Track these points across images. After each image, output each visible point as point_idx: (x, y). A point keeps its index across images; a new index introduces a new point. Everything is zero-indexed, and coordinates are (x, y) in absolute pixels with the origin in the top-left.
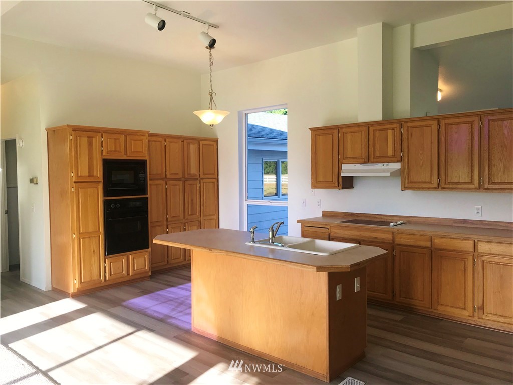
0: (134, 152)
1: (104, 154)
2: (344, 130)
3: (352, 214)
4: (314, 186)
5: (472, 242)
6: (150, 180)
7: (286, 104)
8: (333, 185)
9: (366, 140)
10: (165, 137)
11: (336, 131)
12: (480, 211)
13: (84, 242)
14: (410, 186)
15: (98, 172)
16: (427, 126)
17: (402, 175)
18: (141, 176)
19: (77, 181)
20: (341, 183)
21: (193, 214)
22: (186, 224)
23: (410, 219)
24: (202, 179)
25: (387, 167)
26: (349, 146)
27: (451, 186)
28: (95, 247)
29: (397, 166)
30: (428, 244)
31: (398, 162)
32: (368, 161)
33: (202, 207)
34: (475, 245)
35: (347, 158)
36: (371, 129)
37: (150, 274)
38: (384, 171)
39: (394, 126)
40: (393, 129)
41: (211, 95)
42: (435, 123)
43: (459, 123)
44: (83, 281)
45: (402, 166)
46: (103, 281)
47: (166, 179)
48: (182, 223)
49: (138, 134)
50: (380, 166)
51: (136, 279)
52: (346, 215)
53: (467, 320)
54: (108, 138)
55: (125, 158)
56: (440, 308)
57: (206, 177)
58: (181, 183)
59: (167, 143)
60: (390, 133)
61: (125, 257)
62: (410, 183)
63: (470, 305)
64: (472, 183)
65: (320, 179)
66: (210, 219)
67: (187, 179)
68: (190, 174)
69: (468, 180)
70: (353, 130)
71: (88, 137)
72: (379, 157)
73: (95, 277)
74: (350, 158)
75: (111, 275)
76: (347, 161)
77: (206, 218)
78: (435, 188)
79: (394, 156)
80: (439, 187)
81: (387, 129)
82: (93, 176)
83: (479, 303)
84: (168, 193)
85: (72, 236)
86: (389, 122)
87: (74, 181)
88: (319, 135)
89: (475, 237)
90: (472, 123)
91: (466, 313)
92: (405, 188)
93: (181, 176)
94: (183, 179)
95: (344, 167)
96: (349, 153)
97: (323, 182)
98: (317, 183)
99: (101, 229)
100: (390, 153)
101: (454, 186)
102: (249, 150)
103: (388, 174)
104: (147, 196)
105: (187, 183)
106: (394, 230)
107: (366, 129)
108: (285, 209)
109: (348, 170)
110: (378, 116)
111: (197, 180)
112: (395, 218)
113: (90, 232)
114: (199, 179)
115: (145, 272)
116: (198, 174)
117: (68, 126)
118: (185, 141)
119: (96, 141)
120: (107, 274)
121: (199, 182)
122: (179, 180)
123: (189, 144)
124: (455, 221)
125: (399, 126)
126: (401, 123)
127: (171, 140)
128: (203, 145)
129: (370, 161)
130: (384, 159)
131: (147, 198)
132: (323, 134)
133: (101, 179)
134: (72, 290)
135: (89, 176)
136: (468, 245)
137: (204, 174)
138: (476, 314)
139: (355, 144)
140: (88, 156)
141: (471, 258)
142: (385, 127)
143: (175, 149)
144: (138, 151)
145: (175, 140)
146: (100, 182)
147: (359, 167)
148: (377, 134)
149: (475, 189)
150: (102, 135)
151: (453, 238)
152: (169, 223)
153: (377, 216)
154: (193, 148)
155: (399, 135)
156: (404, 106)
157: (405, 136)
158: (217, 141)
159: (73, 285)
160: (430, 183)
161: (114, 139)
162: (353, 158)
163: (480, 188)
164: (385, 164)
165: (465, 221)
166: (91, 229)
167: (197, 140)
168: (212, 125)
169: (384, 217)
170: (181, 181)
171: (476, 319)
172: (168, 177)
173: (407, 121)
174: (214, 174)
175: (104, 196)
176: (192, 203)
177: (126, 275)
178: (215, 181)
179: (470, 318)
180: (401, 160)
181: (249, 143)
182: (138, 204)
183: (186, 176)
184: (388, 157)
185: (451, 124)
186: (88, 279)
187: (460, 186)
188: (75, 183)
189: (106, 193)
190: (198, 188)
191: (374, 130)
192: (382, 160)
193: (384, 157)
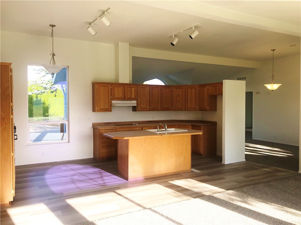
4: (98, 111)
8: (108, 109)
9: (124, 91)
14: (140, 109)
16: (145, 88)
17: (137, 105)
20: (112, 109)
26: (116, 94)
27: (153, 109)
29: (135, 102)
31: (136, 100)
32: (124, 99)
35: (115, 98)
36: (126, 86)
38: (130, 104)
39: (135, 86)
40: (134, 87)
42: (148, 87)
45: (137, 102)
50: (128, 102)
60: (133, 89)
65: (102, 107)
74: (116, 98)
80: (149, 110)
81: (132, 87)
86: (133, 85)
88: (101, 86)
90: (158, 88)
92: (138, 111)
95: (113, 102)
96: (116, 96)
97: (103, 109)
98: (100, 109)
100: (133, 97)
107: (124, 86)
109: (115, 103)
124: (147, 121)
126: (137, 85)
130: (131, 99)
132: (103, 86)
139: (118, 92)
147: (120, 102)
148: (128, 89)
149: (160, 110)
155: (136, 90)
157: (138, 90)
160: (147, 108)
162: (118, 98)
173: (139, 85)
180: (137, 100)
184: (132, 98)
185: (153, 88)
187: (155, 109)
192: (130, 99)
193: (131, 98)
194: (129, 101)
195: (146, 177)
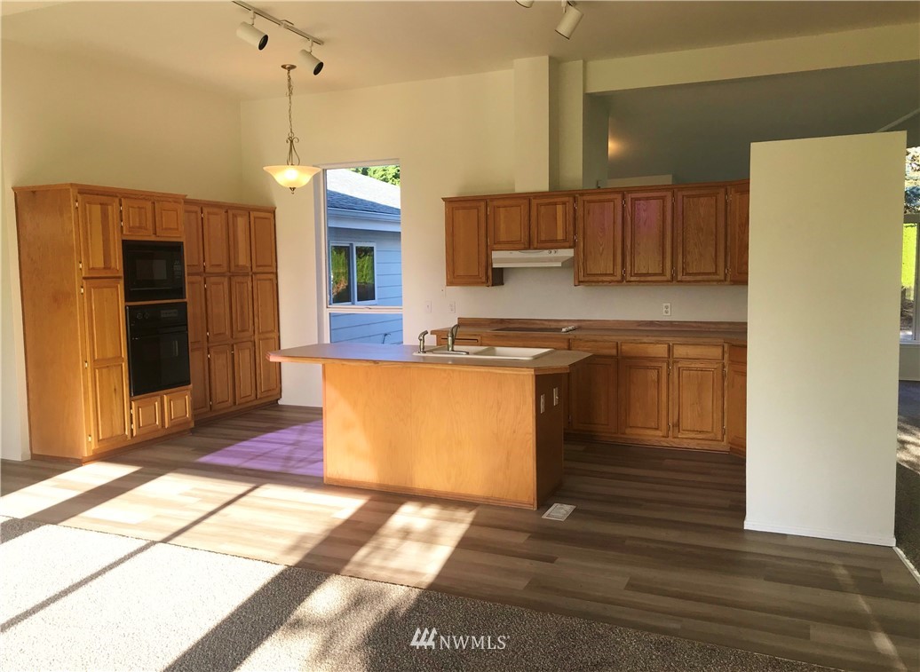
0: (166, 229)
1: (124, 232)
2: (495, 203)
3: (502, 321)
4: (450, 283)
5: (666, 346)
6: (189, 274)
7: (398, 159)
8: (479, 280)
9: (527, 218)
10: (202, 205)
11: (483, 204)
12: (669, 309)
13: (101, 375)
14: (587, 279)
15: (117, 263)
16: (609, 201)
17: (576, 266)
18: (177, 267)
19: (87, 276)
20: (491, 278)
21: (243, 331)
22: (235, 346)
23: (583, 324)
24: (255, 273)
25: (555, 255)
26: (502, 226)
27: (638, 279)
28: (116, 381)
29: (569, 253)
30: (614, 352)
31: (570, 247)
32: (529, 245)
33: (256, 319)
34: (670, 350)
35: (499, 243)
36: (534, 202)
37: (192, 425)
38: (551, 260)
39: (564, 199)
40: (564, 203)
41: (292, 142)
42: (619, 197)
43: (648, 199)
44: (101, 438)
45: (576, 253)
46: (129, 438)
47: (204, 273)
48: (228, 344)
49: (170, 200)
50: (545, 254)
51: (173, 434)
52: (493, 323)
53: (659, 442)
54: (129, 207)
55: (153, 238)
56: (628, 431)
57: (261, 269)
58: (226, 279)
59: (205, 215)
60: (560, 208)
61: (159, 398)
62: (584, 275)
63: (664, 422)
64: (663, 274)
65: (460, 272)
66: (267, 339)
67: (233, 273)
68: (238, 266)
69: (659, 270)
70: (507, 202)
71: (101, 204)
72: (546, 241)
73: (119, 432)
74: (505, 243)
75: (139, 427)
76: (499, 246)
77: (262, 337)
78: (618, 282)
79: (565, 240)
80: (623, 281)
81: (556, 204)
82: (110, 268)
83: (673, 419)
84: (208, 297)
85: (83, 365)
86: (557, 193)
87: (83, 275)
88: (458, 209)
89: (671, 340)
90: (663, 198)
91: (659, 433)
92: (579, 283)
93: (224, 269)
94: (229, 274)
95: (495, 255)
96: (503, 237)
97: (464, 276)
98: (456, 277)
99: (124, 354)
100: (560, 236)
101: (642, 279)
102: (330, 228)
103: (560, 265)
104: (185, 300)
105: (235, 279)
106: (570, 337)
107: (526, 201)
108: (399, 319)
109: (500, 258)
110: (544, 186)
111: (247, 275)
112: (562, 324)
113: (109, 359)
114: (250, 273)
115: (187, 422)
116: (248, 265)
117: (72, 185)
118: (230, 211)
119: (113, 211)
120: (134, 426)
121: (250, 278)
122: (222, 275)
123: (235, 216)
124: (640, 323)
125: (571, 200)
126: (574, 195)
127: (211, 210)
128: (255, 218)
129: (532, 247)
130: (552, 244)
131: (186, 303)
132: (464, 208)
133: (121, 274)
134: (86, 453)
135: (104, 268)
136: (661, 350)
137: (257, 266)
138: (670, 433)
139: (510, 223)
140: (103, 235)
141: (665, 365)
142: (552, 200)
143: (216, 223)
144: (173, 229)
145: (215, 210)
146: (119, 278)
147: (516, 254)
148: (543, 209)
149: (667, 281)
150: (120, 200)
151: (645, 343)
152: (210, 345)
153: (538, 322)
154: (241, 222)
155: (572, 212)
156: (574, 172)
157: (580, 213)
158: (274, 212)
159: (88, 445)
160: (613, 275)
161: (139, 207)
162: (508, 242)
163: (673, 280)
164: (553, 251)
165: (651, 323)
166: (110, 355)
167: (248, 210)
168: (294, 189)
169: (546, 323)
170: (224, 276)
171: (670, 439)
172: (207, 270)
173: (583, 193)
174: (271, 266)
175: (126, 301)
176: (242, 313)
177: (160, 427)
178: (272, 276)
179: (663, 439)
180: (574, 246)
181: (329, 217)
182: (173, 313)
183: (233, 269)
184: (556, 241)
185: (639, 199)
186: (108, 435)
187: (649, 278)
188: (84, 278)
189: (129, 296)
190: (250, 288)
191: (537, 204)
192: (549, 245)
193: (551, 241)
194: (547, 251)
195: (384, 485)
